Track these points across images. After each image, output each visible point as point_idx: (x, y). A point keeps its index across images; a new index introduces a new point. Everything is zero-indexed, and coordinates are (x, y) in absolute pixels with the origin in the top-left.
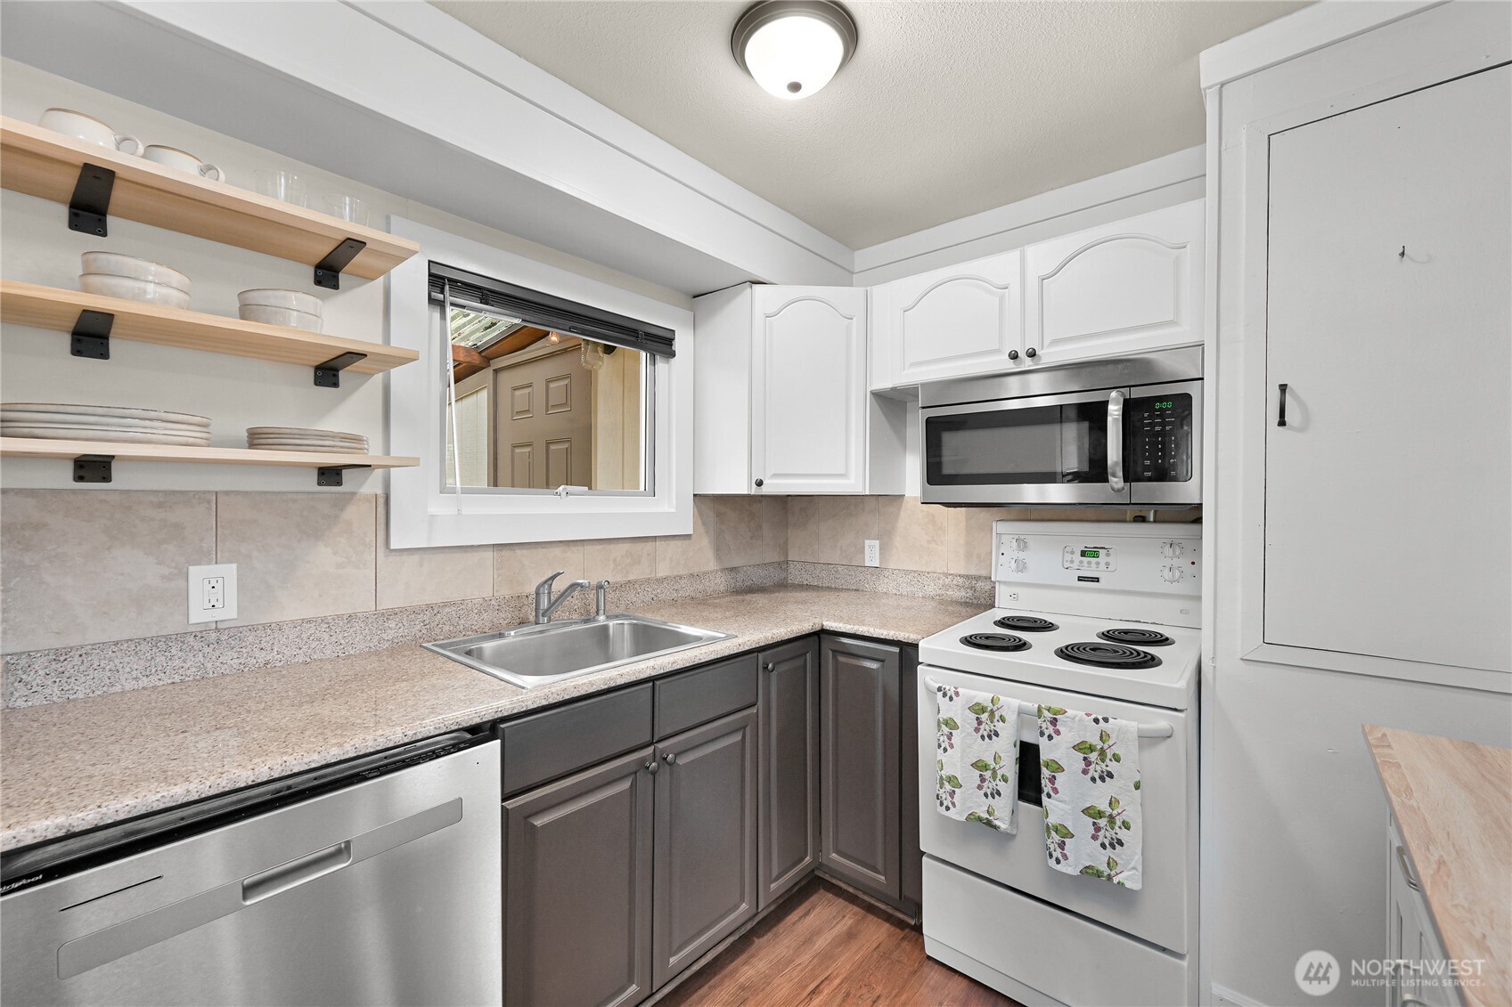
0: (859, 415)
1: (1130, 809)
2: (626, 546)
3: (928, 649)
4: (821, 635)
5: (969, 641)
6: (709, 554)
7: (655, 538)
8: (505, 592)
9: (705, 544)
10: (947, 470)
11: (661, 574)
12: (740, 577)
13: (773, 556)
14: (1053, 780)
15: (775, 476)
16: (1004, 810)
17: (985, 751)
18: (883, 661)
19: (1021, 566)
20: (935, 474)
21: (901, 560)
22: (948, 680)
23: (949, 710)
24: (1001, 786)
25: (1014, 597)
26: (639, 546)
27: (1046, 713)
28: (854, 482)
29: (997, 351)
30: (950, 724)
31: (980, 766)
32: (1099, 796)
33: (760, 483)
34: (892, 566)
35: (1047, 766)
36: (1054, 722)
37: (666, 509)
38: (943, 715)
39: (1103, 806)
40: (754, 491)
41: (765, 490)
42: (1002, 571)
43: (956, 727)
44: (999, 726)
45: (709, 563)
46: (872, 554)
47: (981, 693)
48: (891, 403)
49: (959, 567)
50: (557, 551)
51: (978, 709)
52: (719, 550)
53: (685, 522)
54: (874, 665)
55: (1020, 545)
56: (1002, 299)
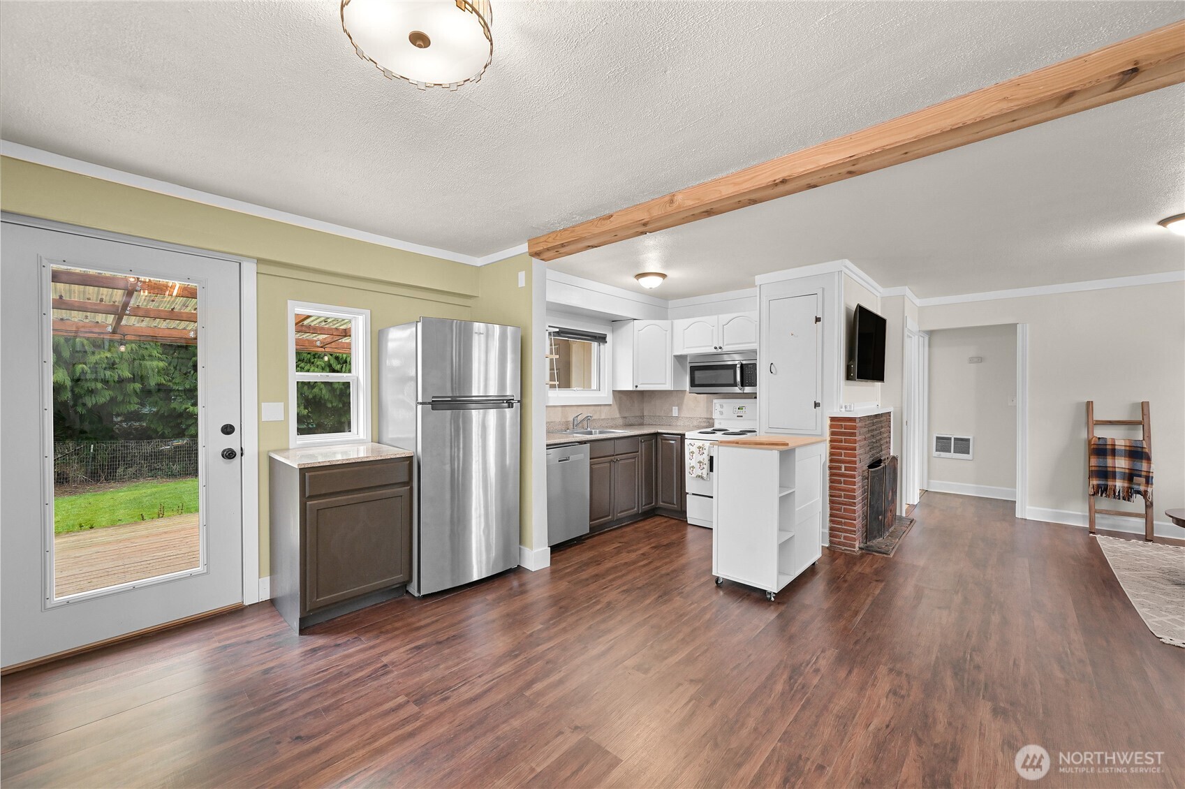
0: (669, 364)
2: (593, 408)
3: (688, 435)
4: (657, 434)
5: (700, 433)
6: (617, 411)
7: (600, 405)
8: (564, 420)
9: (615, 408)
10: (697, 383)
11: (603, 417)
12: (627, 420)
13: (638, 414)
15: (642, 384)
16: (705, 472)
17: (701, 459)
18: (676, 439)
19: (721, 413)
20: (693, 384)
21: (685, 414)
22: (692, 442)
23: (693, 449)
24: (704, 466)
25: (720, 423)
26: (597, 408)
28: (668, 386)
29: (711, 346)
30: (693, 453)
31: (700, 462)
33: (637, 387)
34: (682, 416)
37: (602, 395)
38: (691, 450)
40: (635, 389)
41: (638, 389)
42: (716, 415)
44: (704, 451)
45: (618, 415)
46: (675, 412)
47: (700, 443)
48: (680, 359)
49: (705, 415)
50: (575, 408)
51: (699, 448)
52: (620, 410)
53: (610, 401)
54: (673, 442)
55: (722, 406)
56: (712, 330)
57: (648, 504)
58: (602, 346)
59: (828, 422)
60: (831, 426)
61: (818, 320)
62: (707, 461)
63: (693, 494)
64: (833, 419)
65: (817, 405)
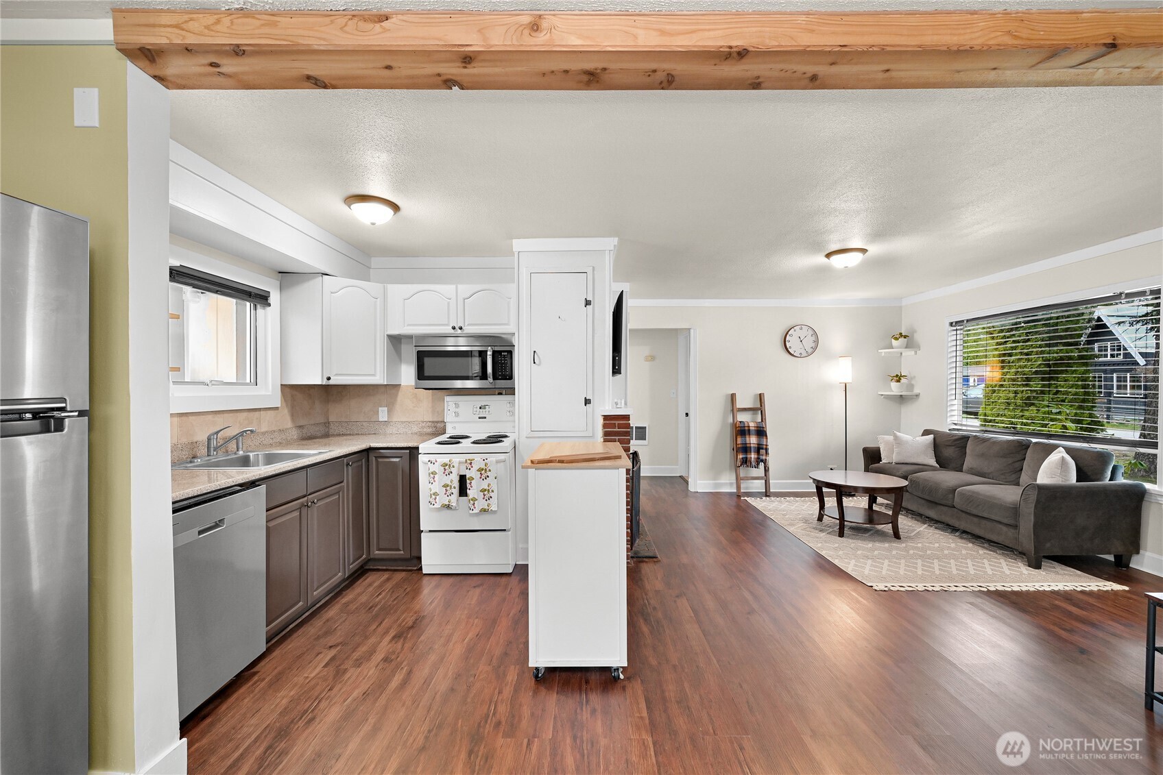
0: (381, 346)
1: (494, 487)
2: (245, 414)
3: (423, 448)
4: (369, 450)
5: (439, 443)
6: (288, 418)
7: (260, 410)
8: (184, 440)
9: (286, 412)
10: (426, 374)
11: (264, 429)
12: (305, 431)
13: (321, 420)
14: (470, 483)
15: (336, 375)
16: (454, 498)
17: (447, 480)
18: (401, 457)
19: (457, 414)
20: (421, 375)
21: (398, 416)
22: (432, 457)
23: (433, 468)
24: (453, 491)
25: (454, 428)
26: (252, 414)
27: (468, 461)
28: (379, 378)
29: (447, 325)
30: (434, 473)
31: (445, 486)
32: (484, 485)
33: (329, 379)
34: (395, 420)
35: (469, 479)
36: (471, 464)
37: (263, 393)
38: (431, 470)
39: (486, 487)
40: (325, 382)
41: (331, 382)
42: (449, 417)
43: (436, 473)
44: (452, 469)
45: (288, 423)
46: (383, 415)
47: (446, 459)
48: (396, 341)
49: (429, 417)
50: (210, 417)
51: (445, 465)
52: (293, 416)
53: (277, 401)
54: (397, 460)
55: (457, 405)
56: (449, 303)
57: (358, 559)
58: (260, 311)
59: (601, 421)
60: (605, 426)
61: (588, 303)
62: (456, 484)
63: (430, 531)
64: (606, 418)
65: (587, 402)
